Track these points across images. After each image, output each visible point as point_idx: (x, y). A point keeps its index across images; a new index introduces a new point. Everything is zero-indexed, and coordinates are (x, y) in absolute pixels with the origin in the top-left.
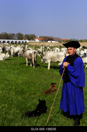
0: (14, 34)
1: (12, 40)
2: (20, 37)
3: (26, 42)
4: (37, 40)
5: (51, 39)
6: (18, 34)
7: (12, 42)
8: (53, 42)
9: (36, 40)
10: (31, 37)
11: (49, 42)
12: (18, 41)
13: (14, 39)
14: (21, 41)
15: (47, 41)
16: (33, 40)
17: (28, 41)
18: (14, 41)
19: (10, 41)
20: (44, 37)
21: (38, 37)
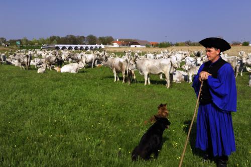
0: (83, 37)
1: (81, 46)
2: (92, 40)
3: (100, 47)
4: (116, 45)
5: (136, 43)
6: (89, 36)
7: (81, 47)
8: (137, 46)
9: (114, 44)
10: (108, 41)
11: (132, 46)
12: (89, 46)
13: (84, 44)
14: (94, 46)
15: (130, 45)
16: (110, 44)
17: (103, 46)
18: (84, 46)
19: (79, 46)
20: (126, 40)
21: (117, 40)
